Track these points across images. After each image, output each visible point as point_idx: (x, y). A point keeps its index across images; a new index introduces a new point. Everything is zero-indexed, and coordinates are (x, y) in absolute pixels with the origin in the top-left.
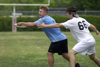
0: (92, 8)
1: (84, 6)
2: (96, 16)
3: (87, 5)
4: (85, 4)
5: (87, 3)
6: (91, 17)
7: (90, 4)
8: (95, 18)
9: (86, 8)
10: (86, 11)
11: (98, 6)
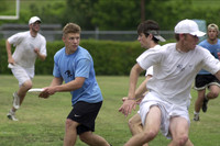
0: (111, 25)
1: (94, 21)
2: (118, 43)
3: (101, 18)
4: (96, 16)
5: (100, 13)
6: (110, 45)
7: (107, 17)
8: (116, 46)
9: (98, 25)
10: (97, 32)
11: (124, 21)
